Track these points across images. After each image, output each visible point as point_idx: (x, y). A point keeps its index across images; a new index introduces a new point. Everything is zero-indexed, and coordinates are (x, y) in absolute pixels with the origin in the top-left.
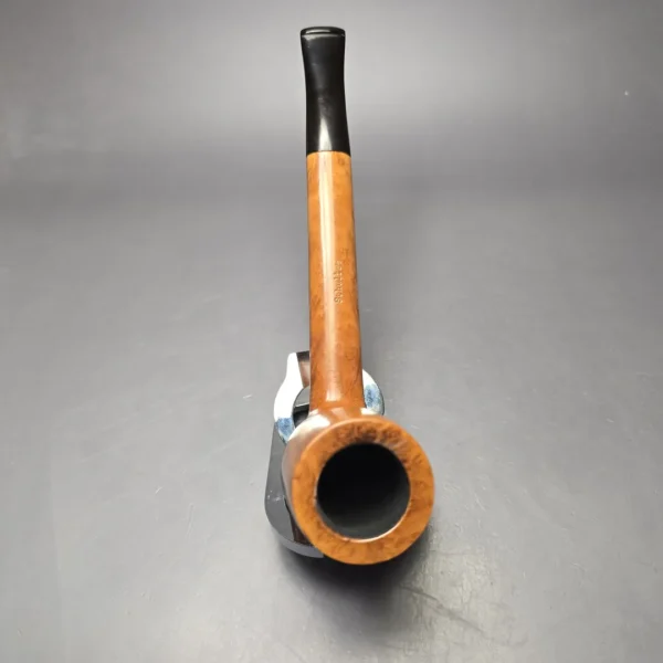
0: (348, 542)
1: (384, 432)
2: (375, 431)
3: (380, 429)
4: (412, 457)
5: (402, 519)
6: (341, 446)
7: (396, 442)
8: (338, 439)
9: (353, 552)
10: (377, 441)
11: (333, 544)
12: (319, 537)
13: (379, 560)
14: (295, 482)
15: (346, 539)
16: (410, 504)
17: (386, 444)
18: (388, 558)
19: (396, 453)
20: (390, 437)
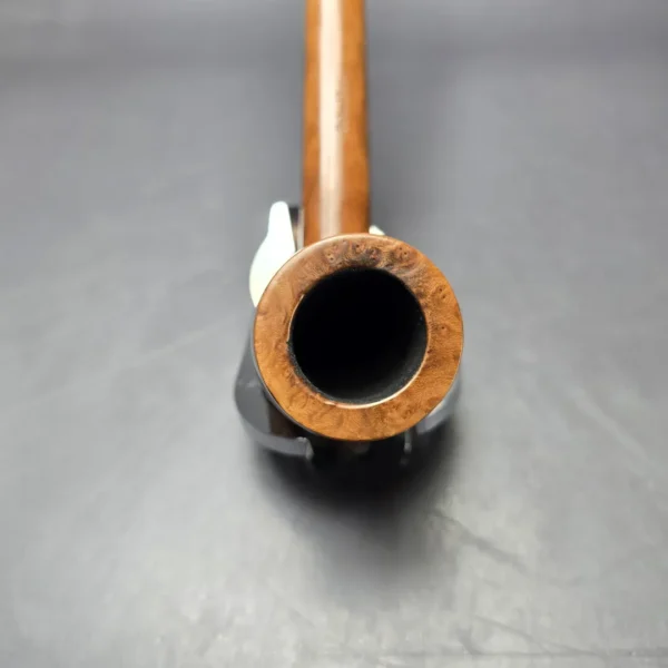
0: (332, 407)
1: (392, 254)
2: (378, 251)
3: (385, 250)
4: (433, 289)
5: (415, 377)
6: (326, 270)
7: (408, 267)
8: (325, 261)
9: (340, 422)
10: (381, 266)
11: (311, 407)
12: (291, 400)
13: (378, 435)
14: (260, 318)
15: (329, 403)
16: (426, 356)
17: (394, 271)
18: (392, 432)
19: (409, 283)
20: (401, 260)
